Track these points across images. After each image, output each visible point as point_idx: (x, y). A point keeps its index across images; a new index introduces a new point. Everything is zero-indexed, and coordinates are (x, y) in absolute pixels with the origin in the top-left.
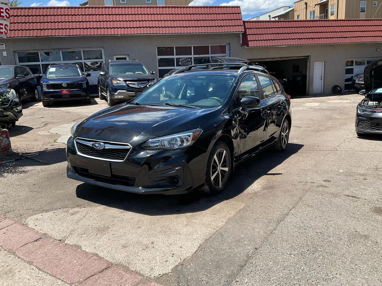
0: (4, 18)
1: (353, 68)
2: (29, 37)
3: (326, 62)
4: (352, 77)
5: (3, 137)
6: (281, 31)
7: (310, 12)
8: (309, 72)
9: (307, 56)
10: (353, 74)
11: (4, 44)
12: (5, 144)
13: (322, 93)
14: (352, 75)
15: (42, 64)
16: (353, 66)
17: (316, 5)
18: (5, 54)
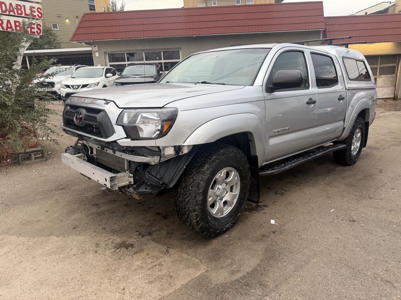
9: (398, 55)
11: (97, 46)
18: (97, 54)
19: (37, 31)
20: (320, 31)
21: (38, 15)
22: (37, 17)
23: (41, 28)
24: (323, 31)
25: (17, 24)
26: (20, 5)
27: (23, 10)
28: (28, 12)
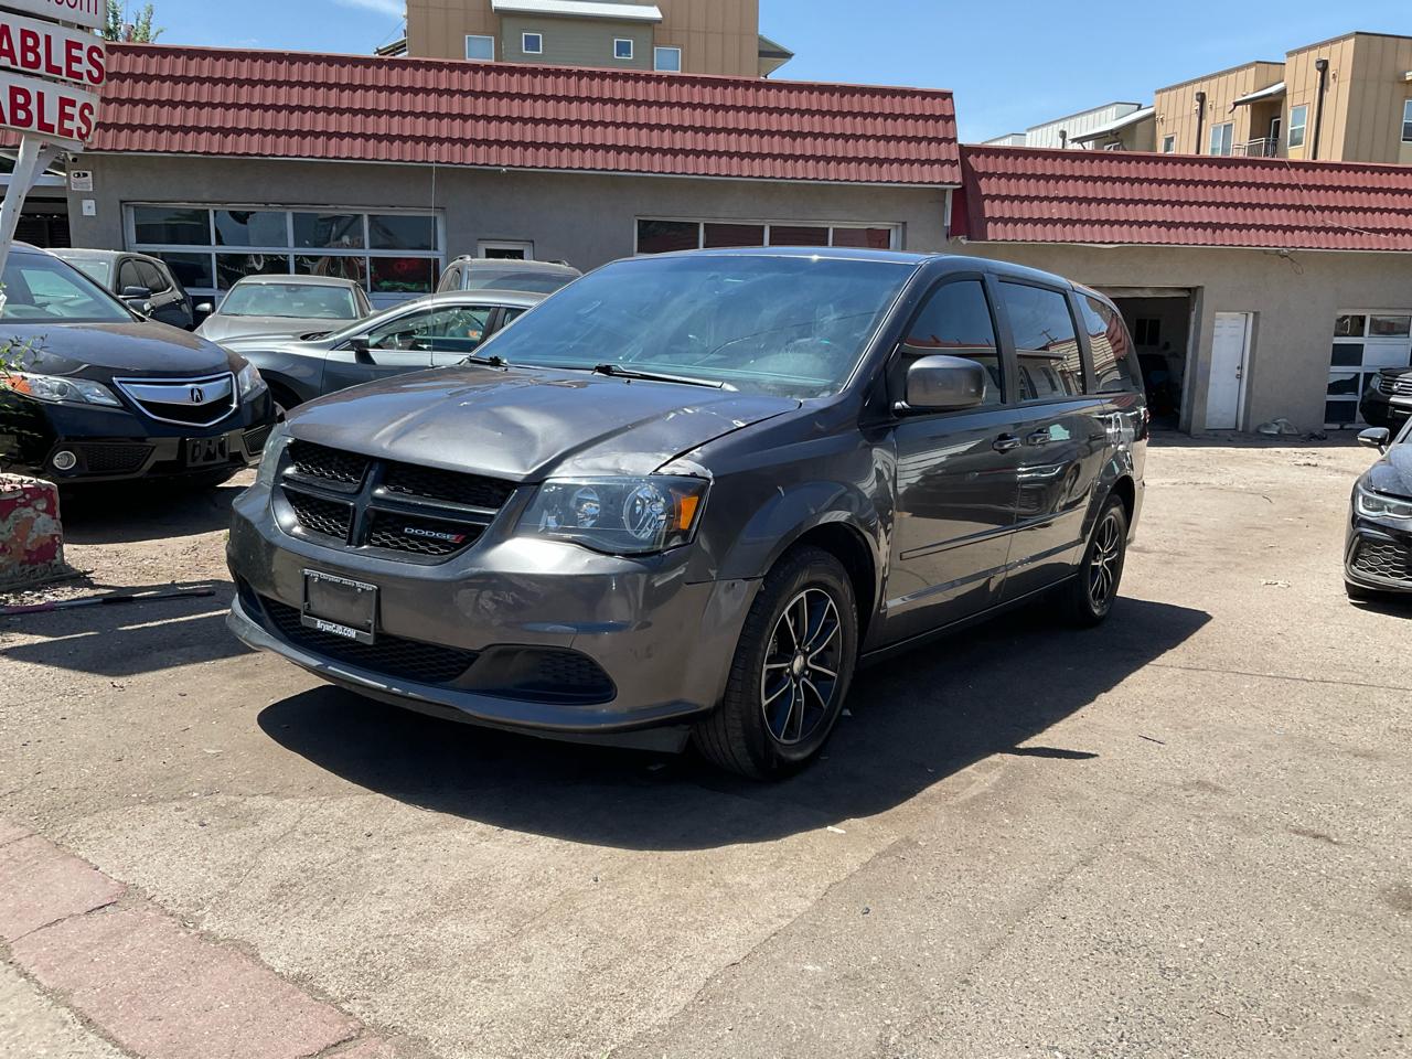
0: (82, 79)
1: (1362, 345)
2: (178, 155)
3: (1262, 315)
4: (1358, 375)
5: (36, 509)
6: (1099, 190)
7: (1215, 129)
8: (1196, 348)
9: (1189, 289)
10: (1360, 365)
11: (90, 173)
12: (43, 534)
13: (1240, 429)
14: (1354, 369)
15: (217, 254)
16: (1362, 335)
17: (1236, 104)
18: (89, 208)
19: (79, 129)
20: (945, 190)
21: (89, 73)
22: (86, 80)
23: (93, 119)
24: (954, 190)
25: (20, 99)
26: (34, 36)
27: (42, 50)
28: (59, 59)
